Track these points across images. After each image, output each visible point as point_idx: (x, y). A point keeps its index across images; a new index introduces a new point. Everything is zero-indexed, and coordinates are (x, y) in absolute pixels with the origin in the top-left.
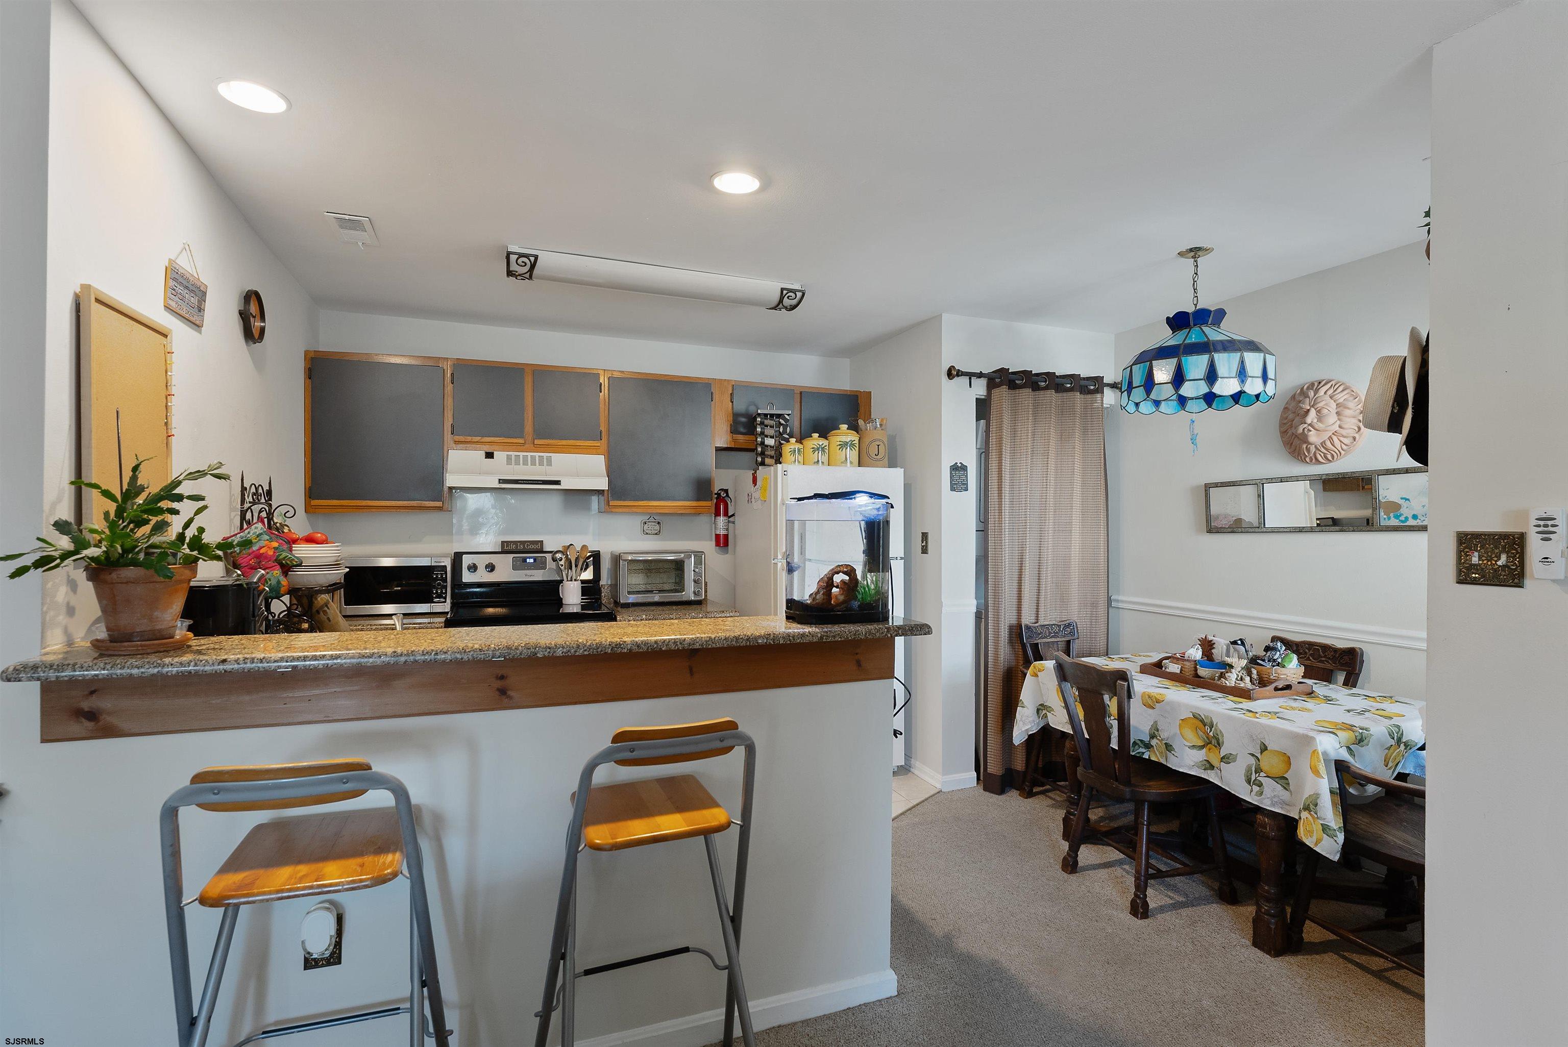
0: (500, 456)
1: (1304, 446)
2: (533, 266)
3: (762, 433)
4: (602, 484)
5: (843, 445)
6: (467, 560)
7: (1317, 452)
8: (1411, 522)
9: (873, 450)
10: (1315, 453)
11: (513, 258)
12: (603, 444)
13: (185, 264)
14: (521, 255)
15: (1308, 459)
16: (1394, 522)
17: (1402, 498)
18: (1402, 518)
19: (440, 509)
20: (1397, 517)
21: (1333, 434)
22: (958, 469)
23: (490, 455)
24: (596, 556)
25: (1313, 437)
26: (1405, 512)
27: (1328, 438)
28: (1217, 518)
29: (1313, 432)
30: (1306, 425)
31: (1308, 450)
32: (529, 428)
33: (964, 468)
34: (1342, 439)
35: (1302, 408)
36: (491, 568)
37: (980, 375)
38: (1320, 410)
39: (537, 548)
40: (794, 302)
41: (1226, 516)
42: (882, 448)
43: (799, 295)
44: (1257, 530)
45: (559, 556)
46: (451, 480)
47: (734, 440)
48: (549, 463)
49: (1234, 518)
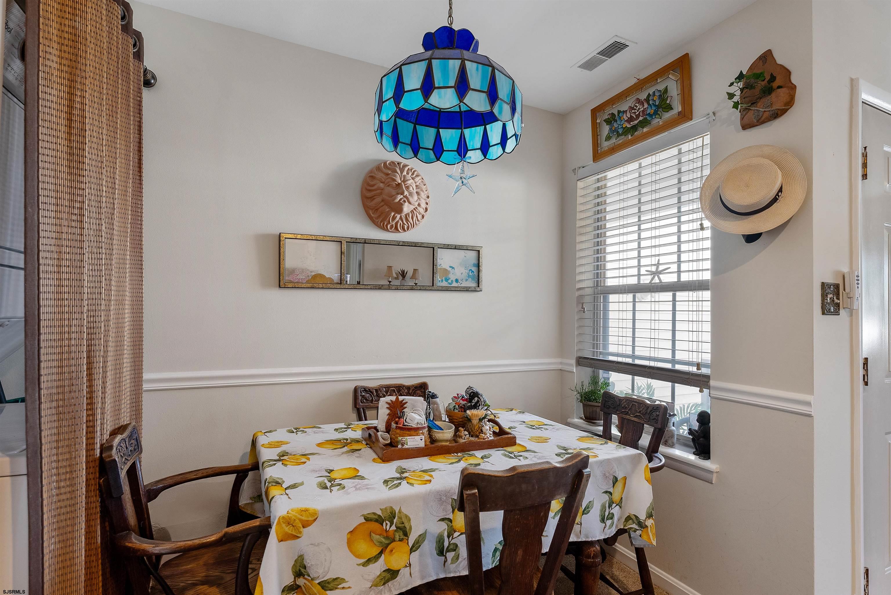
1: (393, 214)
7: (400, 222)
8: (455, 284)
10: (398, 221)
15: (389, 227)
16: (445, 284)
17: (450, 267)
18: (450, 281)
20: (447, 280)
21: (414, 209)
25: (407, 208)
26: (452, 277)
27: (411, 212)
28: (292, 271)
29: (407, 204)
30: (402, 196)
31: (394, 218)
34: (418, 214)
35: (395, 180)
38: (408, 186)
41: (303, 271)
44: (339, 286)
49: (313, 274)
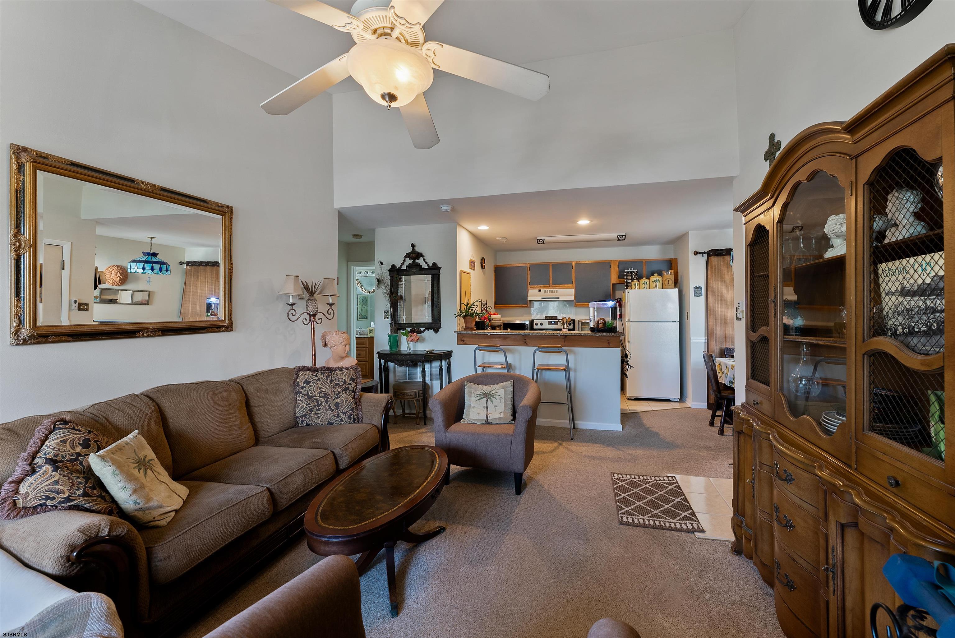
0: (543, 291)
2: (544, 241)
3: (627, 278)
4: (572, 298)
5: (654, 281)
6: (535, 322)
9: (667, 282)
11: (538, 240)
12: (574, 285)
13: (472, 259)
14: (540, 240)
19: (527, 307)
22: (697, 289)
23: (540, 291)
24: (574, 321)
32: (551, 282)
33: (700, 288)
36: (542, 324)
37: (705, 253)
39: (555, 318)
40: (624, 238)
42: (670, 282)
43: (624, 236)
45: (560, 320)
46: (529, 299)
47: (619, 281)
48: (557, 292)
